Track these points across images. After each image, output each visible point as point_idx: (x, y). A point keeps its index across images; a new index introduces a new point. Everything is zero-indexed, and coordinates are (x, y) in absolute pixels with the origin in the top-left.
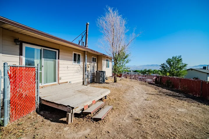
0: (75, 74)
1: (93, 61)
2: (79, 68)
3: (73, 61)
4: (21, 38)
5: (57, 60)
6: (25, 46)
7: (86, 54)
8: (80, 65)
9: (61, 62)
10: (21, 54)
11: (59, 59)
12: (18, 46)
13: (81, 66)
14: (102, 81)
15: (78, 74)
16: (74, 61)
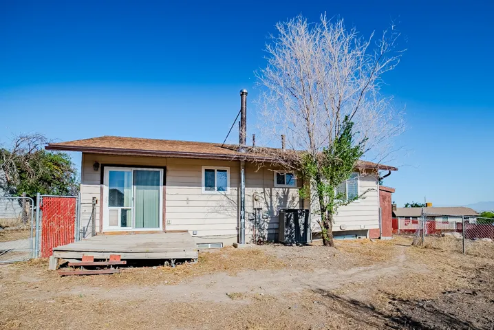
0: (211, 215)
1: (279, 182)
2: (225, 203)
3: (204, 188)
4: (102, 160)
5: (161, 187)
6: (107, 170)
7: (242, 167)
8: (225, 195)
9: (170, 190)
10: (102, 183)
11: (164, 184)
12: (99, 172)
13: (229, 197)
14: (290, 237)
15: (219, 216)
16: (206, 186)
